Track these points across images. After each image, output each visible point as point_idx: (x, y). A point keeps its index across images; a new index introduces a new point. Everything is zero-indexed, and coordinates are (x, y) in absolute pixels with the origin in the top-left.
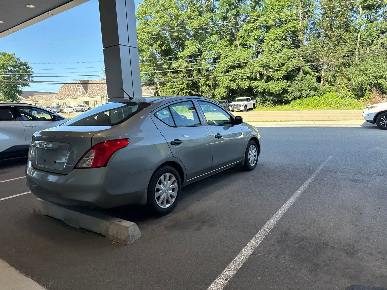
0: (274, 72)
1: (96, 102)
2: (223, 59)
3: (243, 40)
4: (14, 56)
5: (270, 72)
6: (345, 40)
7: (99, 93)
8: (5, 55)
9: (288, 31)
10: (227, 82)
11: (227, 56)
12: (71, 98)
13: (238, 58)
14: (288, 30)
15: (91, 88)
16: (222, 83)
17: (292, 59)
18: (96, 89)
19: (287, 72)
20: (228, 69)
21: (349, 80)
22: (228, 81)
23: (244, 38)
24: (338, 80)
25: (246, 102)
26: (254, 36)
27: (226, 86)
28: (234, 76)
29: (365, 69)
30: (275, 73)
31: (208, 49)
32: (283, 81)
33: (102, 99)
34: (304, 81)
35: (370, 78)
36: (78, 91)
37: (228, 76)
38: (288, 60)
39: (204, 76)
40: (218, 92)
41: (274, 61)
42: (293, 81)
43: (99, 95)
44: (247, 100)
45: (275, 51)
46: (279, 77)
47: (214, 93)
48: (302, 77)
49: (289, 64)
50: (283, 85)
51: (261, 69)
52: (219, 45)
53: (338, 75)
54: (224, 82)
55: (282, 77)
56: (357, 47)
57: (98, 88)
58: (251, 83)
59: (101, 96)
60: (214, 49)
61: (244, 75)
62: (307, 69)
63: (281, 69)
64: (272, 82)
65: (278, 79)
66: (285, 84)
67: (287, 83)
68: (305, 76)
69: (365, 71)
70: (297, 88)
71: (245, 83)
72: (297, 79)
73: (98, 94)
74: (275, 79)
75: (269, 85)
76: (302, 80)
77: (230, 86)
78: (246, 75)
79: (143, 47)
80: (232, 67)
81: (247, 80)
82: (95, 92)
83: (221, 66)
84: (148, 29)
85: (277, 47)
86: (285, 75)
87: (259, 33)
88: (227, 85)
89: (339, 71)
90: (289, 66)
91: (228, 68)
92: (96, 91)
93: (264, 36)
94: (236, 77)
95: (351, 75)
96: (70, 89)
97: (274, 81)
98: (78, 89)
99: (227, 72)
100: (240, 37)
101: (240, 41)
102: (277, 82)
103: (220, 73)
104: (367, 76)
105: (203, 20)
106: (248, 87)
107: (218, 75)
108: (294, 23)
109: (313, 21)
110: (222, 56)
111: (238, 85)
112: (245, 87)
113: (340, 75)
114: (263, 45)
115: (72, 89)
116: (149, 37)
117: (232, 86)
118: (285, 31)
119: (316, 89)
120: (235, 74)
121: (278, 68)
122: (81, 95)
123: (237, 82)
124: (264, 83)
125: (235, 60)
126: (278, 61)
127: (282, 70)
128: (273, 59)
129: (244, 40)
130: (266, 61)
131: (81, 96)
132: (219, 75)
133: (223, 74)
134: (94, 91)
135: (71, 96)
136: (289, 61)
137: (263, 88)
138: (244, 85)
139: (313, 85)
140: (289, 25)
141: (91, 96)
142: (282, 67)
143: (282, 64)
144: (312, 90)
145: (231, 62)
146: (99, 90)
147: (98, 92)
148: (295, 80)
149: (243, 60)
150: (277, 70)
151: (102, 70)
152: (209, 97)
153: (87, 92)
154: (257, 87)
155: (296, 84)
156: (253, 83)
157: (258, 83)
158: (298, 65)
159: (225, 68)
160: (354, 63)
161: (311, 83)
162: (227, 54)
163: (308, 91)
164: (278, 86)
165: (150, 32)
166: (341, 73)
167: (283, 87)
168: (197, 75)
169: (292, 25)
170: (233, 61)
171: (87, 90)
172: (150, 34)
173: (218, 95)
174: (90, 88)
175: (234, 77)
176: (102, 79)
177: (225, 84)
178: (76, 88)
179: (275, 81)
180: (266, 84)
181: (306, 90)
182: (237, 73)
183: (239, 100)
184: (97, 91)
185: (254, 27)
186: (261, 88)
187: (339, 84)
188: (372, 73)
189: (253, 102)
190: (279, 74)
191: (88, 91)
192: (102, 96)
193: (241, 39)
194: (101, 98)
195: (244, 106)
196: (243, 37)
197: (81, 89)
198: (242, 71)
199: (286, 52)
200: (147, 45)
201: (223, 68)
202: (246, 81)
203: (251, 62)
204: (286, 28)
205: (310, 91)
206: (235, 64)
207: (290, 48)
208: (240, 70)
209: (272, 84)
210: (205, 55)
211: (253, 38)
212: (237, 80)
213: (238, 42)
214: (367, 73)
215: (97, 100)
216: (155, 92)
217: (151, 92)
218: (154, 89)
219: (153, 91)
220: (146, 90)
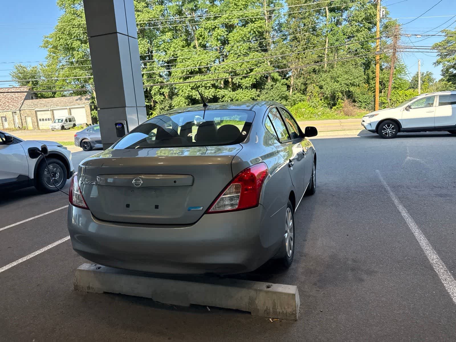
0: (241, 79)
1: (4, 118)
2: (180, 62)
3: (203, 40)
5: (237, 79)
6: (314, 44)
7: (8, 106)
9: (255, 32)
10: (188, 90)
11: (185, 59)
13: (199, 62)
14: (255, 30)
16: (182, 91)
17: (261, 65)
19: (256, 79)
20: (188, 74)
21: (321, 87)
22: (189, 89)
23: (204, 38)
24: (310, 88)
26: (216, 35)
27: (188, 95)
28: (196, 83)
29: (337, 76)
30: (243, 81)
31: (161, 49)
32: (252, 89)
33: (13, 114)
34: (274, 89)
35: (343, 85)
37: (189, 83)
38: (256, 65)
39: (157, 83)
40: (176, 102)
41: (241, 66)
42: (262, 89)
43: (8, 109)
45: (242, 55)
46: (248, 85)
47: (171, 103)
48: (272, 86)
49: (258, 70)
50: (252, 95)
51: (227, 76)
52: (174, 44)
53: (309, 83)
54: (185, 91)
55: (250, 85)
56: (326, 52)
57: (6, 99)
58: (216, 92)
59: (12, 109)
60: (169, 50)
61: (208, 83)
62: (276, 76)
63: (250, 75)
64: (240, 91)
65: (246, 88)
66: (254, 92)
67: (257, 92)
68: (274, 83)
69: (337, 78)
70: (267, 98)
71: (209, 92)
72: (266, 87)
73: (7, 108)
74: (243, 87)
75: (237, 94)
76: (271, 89)
77: (192, 96)
78: (210, 83)
79: (74, 44)
80: (192, 73)
81: (211, 88)
83: (178, 71)
84: (79, 21)
85: (244, 49)
86: (254, 83)
87: (222, 32)
88: (189, 94)
89: (310, 78)
90: (258, 72)
91: (188, 73)
92: (4, 104)
93: (228, 36)
94: (199, 85)
95: (323, 83)
97: (242, 90)
99: (187, 78)
100: (200, 37)
101: (200, 41)
102: (245, 91)
103: (178, 80)
104: (339, 83)
105: (153, 13)
106: (213, 96)
107: (175, 81)
108: (260, 23)
109: (278, 22)
110: (180, 59)
111: (201, 94)
112: (210, 96)
113: (312, 83)
114: (227, 48)
116: (82, 32)
117: (195, 95)
118: (252, 32)
119: (287, 98)
120: (197, 81)
121: (246, 74)
123: (200, 91)
124: (231, 92)
125: (196, 64)
126: (246, 66)
127: (250, 77)
128: (240, 64)
129: (205, 40)
130: (232, 66)
132: (177, 82)
133: (181, 80)
136: (257, 67)
137: (230, 98)
138: (209, 94)
139: (284, 94)
140: (256, 25)
142: (250, 74)
143: (250, 70)
144: (283, 99)
145: (191, 66)
146: (8, 102)
147: (8, 104)
148: (264, 89)
149: (206, 65)
150: (245, 77)
151: (10, 74)
152: (166, 109)
154: (224, 96)
155: (266, 93)
156: (218, 91)
157: (224, 92)
158: (267, 71)
159: (184, 74)
160: (324, 69)
161: (282, 92)
162: (186, 56)
163: (278, 101)
164: (247, 95)
165: (82, 24)
166: (312, 80)
167: (253, 96)
168: (148, 81)
169: (259, 25)
170: (193, 65)
172: (81, 27)
173: (177, 105)
175: (196, 84)
176: (11, 87)
177: (185, 93)
179: (244, 90)
180: (234, 93)
181: (276, 100)
182: (200, 80)
185: (215, 25)
186: (228, 98)
187: (311, 92)
188: (344, 79)
190: (247, 82)
192: (14, 110)
193: (201, 38)
194: (12, 112)
196: (203, 37)
198: (206, 78)
199: (254, 56)
200: (79, 43)
201: (182, 73)
202: (210, 89)
203: (216, 67)
204: (253, 28)
205: (281, 100)
206: (195, 68)
207: (257, 51)
208: (202, 76)
209: (240, 93)
210: (158, 56)
211: (216, 38)
212: (199, 88)
213: (196, 43)
214: (338, 80)
215: (6, 115)
216: (91, 103)
217: (84, 103)
218: (89, 99)
219: (87, 101)
220: (77, 100)
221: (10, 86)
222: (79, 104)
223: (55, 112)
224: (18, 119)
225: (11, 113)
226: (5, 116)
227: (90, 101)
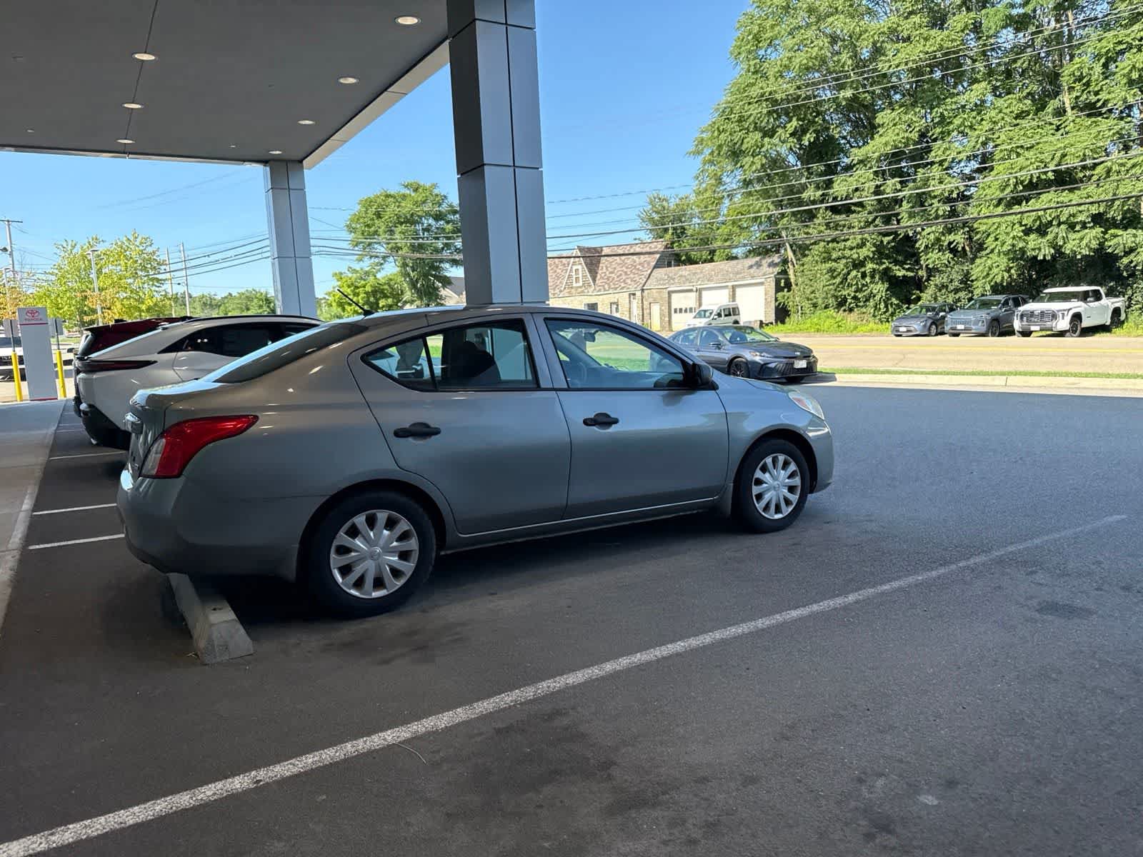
1: (616, 307)
2: (1003, 159)
3: (1083, 91)
4: (436, 191)
7: (624, 281)
8: (416, 190)
10: (1011, 235)
11: (1018, 150)
12: (556, 295)
13: (1059, 154)
15: (607, 268)
16: (996, 239)
18: (618, 271)
20: (1021, 191)
22: (1018, 231)
23: (1088, 84)
25: (1081, 303)
26: (1126, 71)
27: (1009, 248)
28: (1041, 213)
31: (953, 131)
33: (630, 297)
36: (574, 277)
37: (1019, 216)
39: (937, 217)
40: (981, 268)
43: (623, 288)
44: (1084, 296)
47: (968, 272)
52: (993, 113)
54: (1001, 238)
57: (624, 268)
58: (1106, 236)
59: (628, 288)
60: (975, 130)
61: (1080, 212)
71: (1082, 239)
73: (623, 285)
77: (1023, 251)
78: (1088, 210)
79: (745, 141)
80: (1035, 187)
81: (1090, 228)
82: (616, 279)
83: (990, 186)
84: (762, 88)
88: (1013, 245)
91: (1021, 188)
92: (618, 277)
94: (1049, 219)
96: (556, 271)
98: (574, 271)
99: (1017, 201)
100: (1074, 82)
101: (1075, 94)
103: (992, 207)
105: (939, 39)
106: (1093, 250)
107: (983, 212)
110: (1001, 151)
111: (1053, 245)
112: (1083, 251)
115: (560, 271)
116: (765, 111)
117: (1033, 250)
120: (1045, 207)
122: (580, 287)
123: (1053, 235)
125: (1048, 160)
129: (1091, 89)
131: (580, 290)
132: (988, 214)
133: (1000, 210)
134: (613, 275)
135: (557, 291)
138: (1081, 243)
141: (605, 290)
145: (1031, 168)
146: (626, 273)
147: (624, 277)
149: (1079, 159)
151: (639, 216)
152: (951, 288)
153: (594, 280)
154: (1132, 250)
156: (1116, 236)
157: (1135, 236)
159: (1008, 190)
162: (1021, 143)
165: (767, 94)
168: (911, 216)
170: (1037, 164)
171: (597, 273)
172: (767, 100)
173: (984, 278)
174: (604, 268)
175: (1039, 217)
176: (637, 242)
177: (1003, 243)
178: (569, 268)
182: (1054, 205)
183: (1053, 297)
184: (621, 275)
185: (1129, 40)
189: (1109, 303)
191: (599, 277)
192: (632, 290)
193: (1078, 86)
194: (630, 294)
195: (1068, 318)
196: (1084, 81)
197: (580, 273)
198: (1075, 197)
200: (758, 135)
201: (1002, 191)
202: (1087, 231)
206: (1045, 173)
208: (1064, 194)
210: (942, 149)
211: (1125, 81)
212: (1050, 229)
213: (1067, 99)
215: (618, 300)
216: (778, 273)
217: (764, 275)
218: (776, 265)
219: (771, 270)
220: (751, 267)
221: (635, 239)
222: (753, 277)
223: (704, 293)
224: (638, 307)
225: (626, 295)
226: (616, 301)
227: (778, 269)
